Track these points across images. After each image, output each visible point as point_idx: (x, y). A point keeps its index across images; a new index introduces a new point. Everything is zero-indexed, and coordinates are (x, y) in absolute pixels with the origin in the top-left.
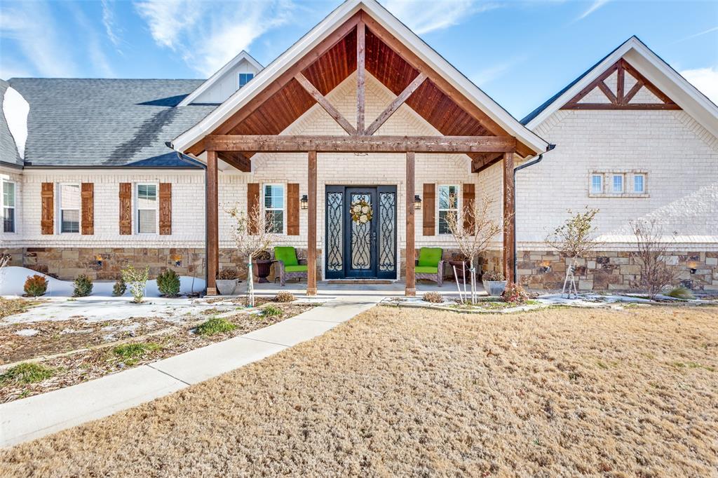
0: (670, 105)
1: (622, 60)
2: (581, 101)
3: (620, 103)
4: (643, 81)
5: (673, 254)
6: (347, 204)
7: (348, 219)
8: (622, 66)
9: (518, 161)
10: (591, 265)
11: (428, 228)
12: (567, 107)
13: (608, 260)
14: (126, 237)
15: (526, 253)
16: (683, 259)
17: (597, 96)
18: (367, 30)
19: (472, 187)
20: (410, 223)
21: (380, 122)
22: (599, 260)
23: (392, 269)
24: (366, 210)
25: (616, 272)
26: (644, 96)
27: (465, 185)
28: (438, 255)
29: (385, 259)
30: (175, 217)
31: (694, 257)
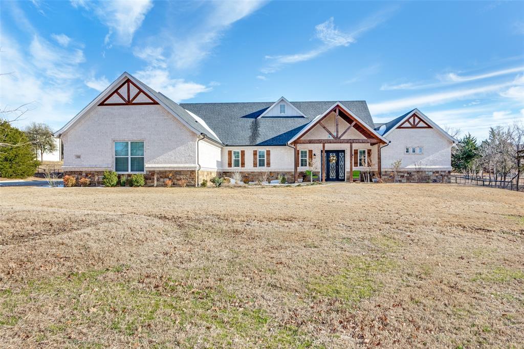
0: (429, 127)
1: (414, 114)
2: (402, 126)
3: (414, 126)
4: (421, 120)
5: (431, 171)
6: (328, 157)
7: (328, 161)
8: (414, 115)
9: (381, 145)
10: (406, 175)
11: (356, 164)
12: (398, 128)
13: (411, 173)
14: (255, 168)
15: (386, 172)
16: (434, 173)
17: (407, 124)
18: (339, 110)
19: (370, 150)
20: (351, 163)
21: (342, 135)
22: (408, 174)
23: (343, 178)
24: (335, 158)
25: (413, 177)
26: (421, 124)
27: (368, 150)
28: (359, 173)
29: (341, 175)
30: (271, 161)
31: (437, 172)
